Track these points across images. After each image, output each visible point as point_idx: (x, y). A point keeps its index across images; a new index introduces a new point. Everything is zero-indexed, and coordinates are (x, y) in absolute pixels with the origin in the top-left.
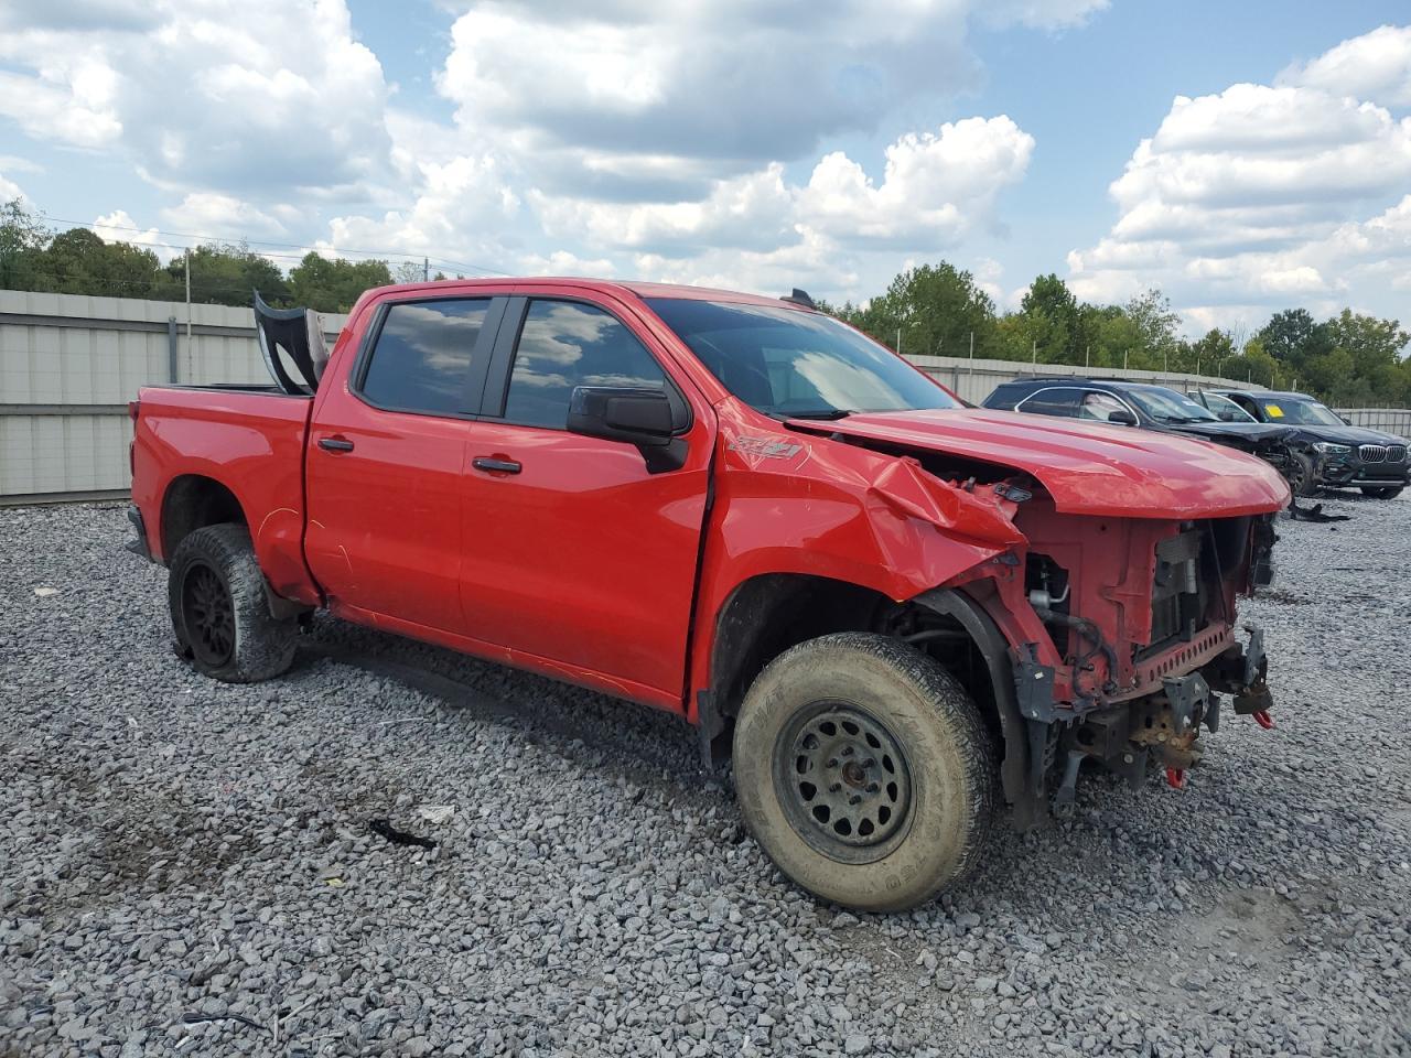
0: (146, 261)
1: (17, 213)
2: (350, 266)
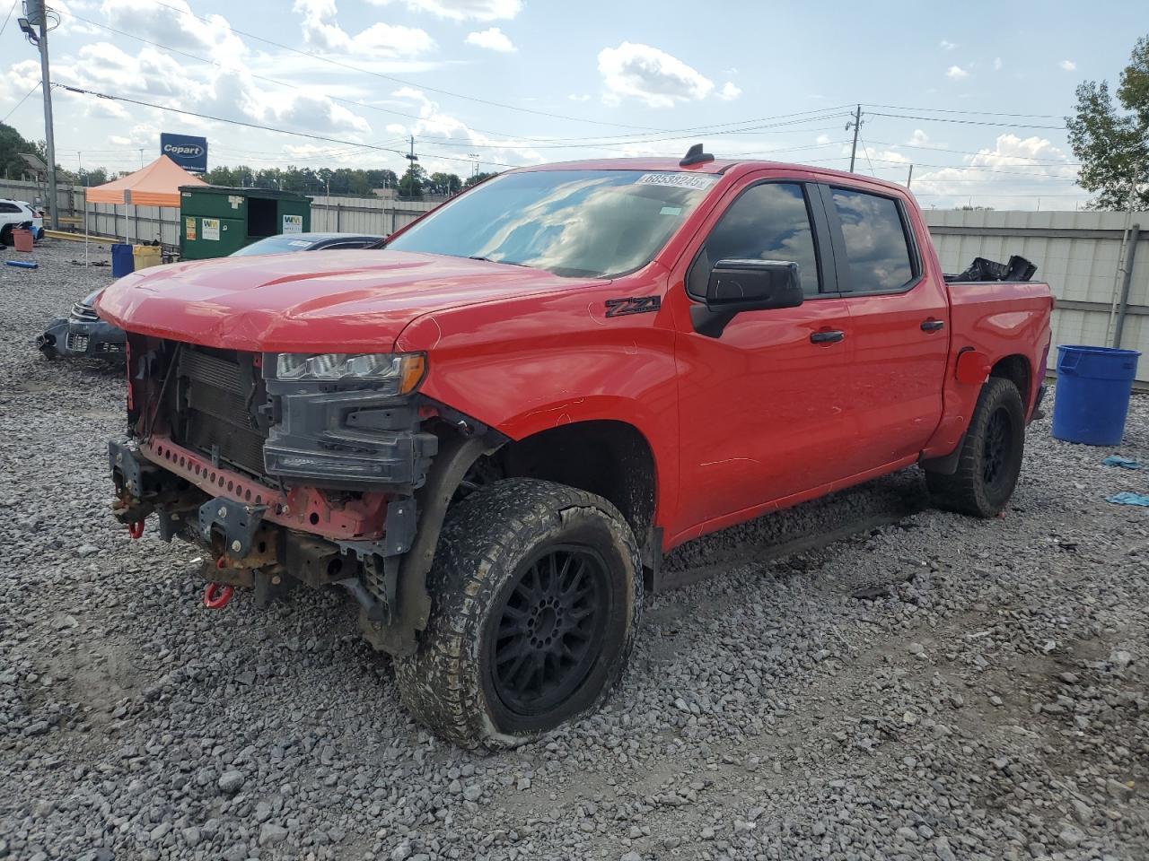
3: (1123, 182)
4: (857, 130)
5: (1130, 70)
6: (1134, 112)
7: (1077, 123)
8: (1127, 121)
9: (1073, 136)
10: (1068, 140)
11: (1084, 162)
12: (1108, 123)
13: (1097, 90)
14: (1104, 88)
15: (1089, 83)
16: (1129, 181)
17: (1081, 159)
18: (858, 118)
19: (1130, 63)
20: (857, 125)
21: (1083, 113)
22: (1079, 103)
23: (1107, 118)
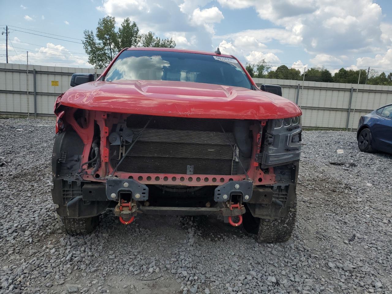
0: (298, 72)
1: (264, 62)
2: (354, 71)
3: (101, 62)
4: (7, 35)
5: (98, 28)
6: (101, 41)
7: (85, 43)
8: (100, 44)
9: (85, 47)
10: (83, 48)
11: (89, 56)
12: (94, 44)
13: (90, 33)
14: (92, 33)
15: (87, 30)
16: (102, 62)
17: (88, 54)
18: (7, 30)
19: (98, 26)
20: (7, 33)
21: (86, 40)
22: (85, 36)
23: (94, 42)
